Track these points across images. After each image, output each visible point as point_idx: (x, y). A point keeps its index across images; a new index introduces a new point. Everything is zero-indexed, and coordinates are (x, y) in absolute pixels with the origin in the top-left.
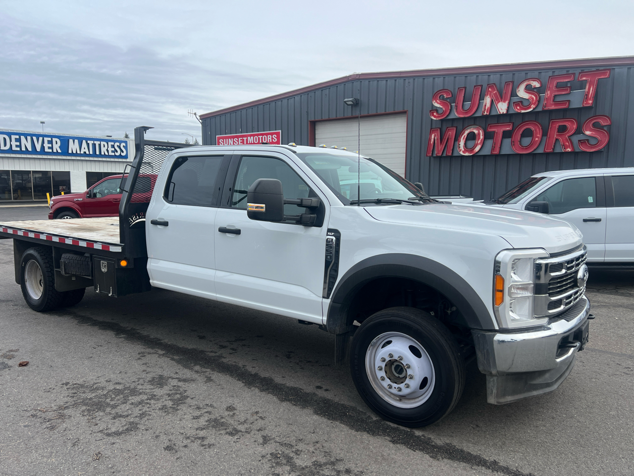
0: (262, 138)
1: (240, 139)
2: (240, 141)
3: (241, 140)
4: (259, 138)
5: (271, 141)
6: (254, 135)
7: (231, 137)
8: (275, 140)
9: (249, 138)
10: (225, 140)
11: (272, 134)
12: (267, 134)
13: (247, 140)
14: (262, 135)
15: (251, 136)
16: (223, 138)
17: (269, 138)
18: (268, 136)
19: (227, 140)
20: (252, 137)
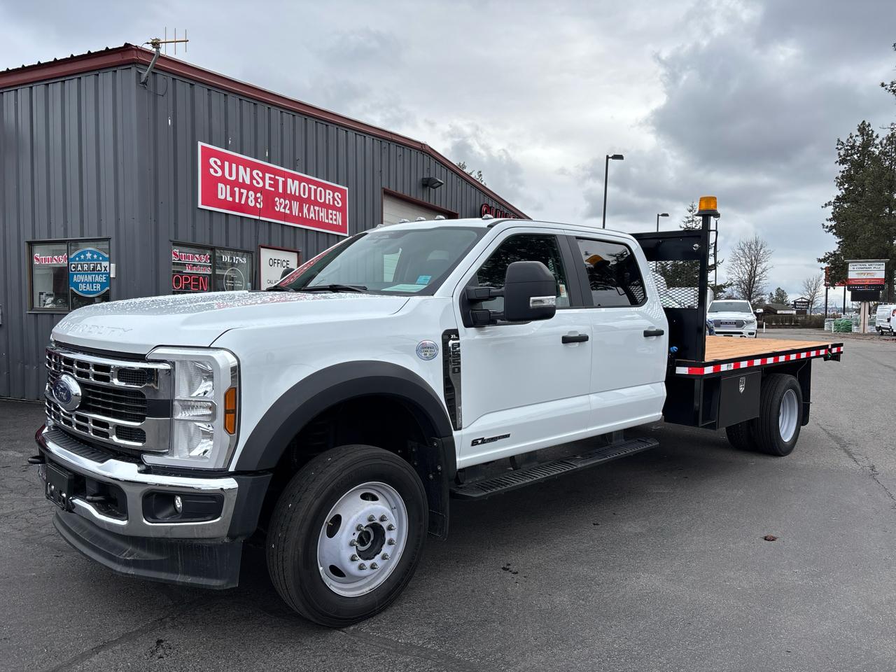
0: (315, 190)
1: (267, 175)
2: (268, 182)
3: (270, 179)
4: (310, 189)
5: (331, 203)
6: (301, 180)
7: (246, 164)
8: (338, 203)
9: (290, 181)
10: (227, 164)
11: (334, 190)
12: (326, 187)
13: (285, 184)
14: (318, 184)
15: (294, 177)
16: (223, 158)
17: (328, 196)
18: (328, 191)
19: (234, 166)
20: (296, 182)
